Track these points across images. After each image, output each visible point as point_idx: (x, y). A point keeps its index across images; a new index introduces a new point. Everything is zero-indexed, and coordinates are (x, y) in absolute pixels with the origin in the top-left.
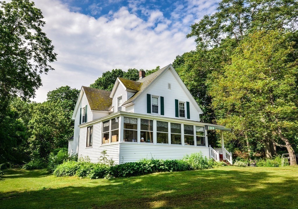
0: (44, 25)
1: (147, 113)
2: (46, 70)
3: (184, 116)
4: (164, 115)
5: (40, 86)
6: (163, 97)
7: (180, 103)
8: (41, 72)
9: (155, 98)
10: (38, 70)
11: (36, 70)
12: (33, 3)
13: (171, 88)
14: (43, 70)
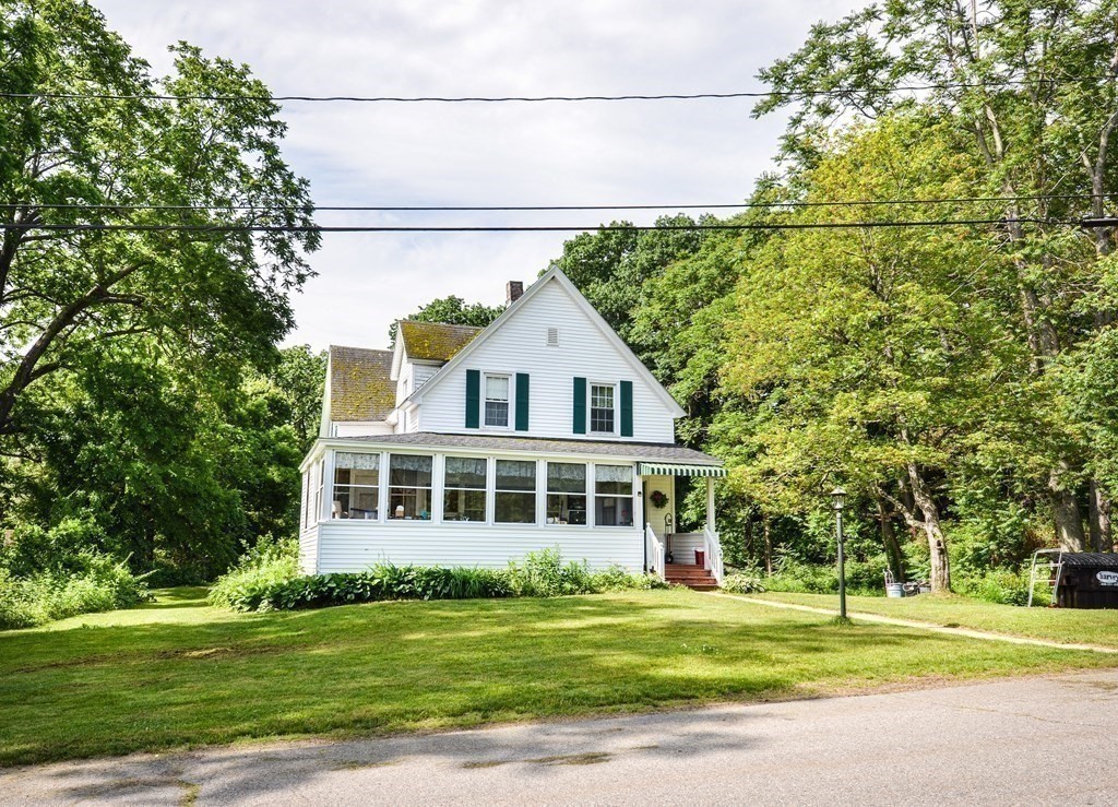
0: (284, 133)
1: (467, 426)
2: (301, 278)
3: (610, 428)
4: (527, 430)
5: (291, 329)
6: (527, 376)
7: (594, 389)
8: (287, 283)
9: (497, 381)
10: (280, 278)
11: (273, 280)
12: (246, 67)
13: (559, 342)
14: (292, 279)
